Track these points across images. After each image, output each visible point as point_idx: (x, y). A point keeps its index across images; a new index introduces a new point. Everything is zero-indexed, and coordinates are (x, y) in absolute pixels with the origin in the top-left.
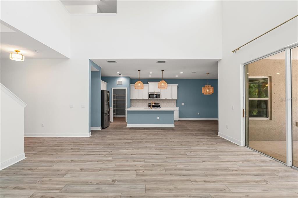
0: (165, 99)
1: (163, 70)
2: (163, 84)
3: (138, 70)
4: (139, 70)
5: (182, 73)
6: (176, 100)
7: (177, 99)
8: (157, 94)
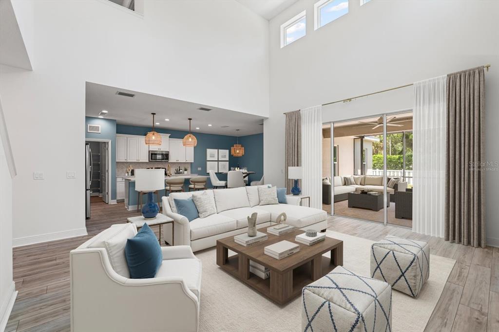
0: (175, 161)
1: (191, 119)
2: (190, 140)
3: (152, 114)
4: (154, 114)
5: (210, 125)
6: (191, 163)
7: (193, 162)
8: (164, 153)
